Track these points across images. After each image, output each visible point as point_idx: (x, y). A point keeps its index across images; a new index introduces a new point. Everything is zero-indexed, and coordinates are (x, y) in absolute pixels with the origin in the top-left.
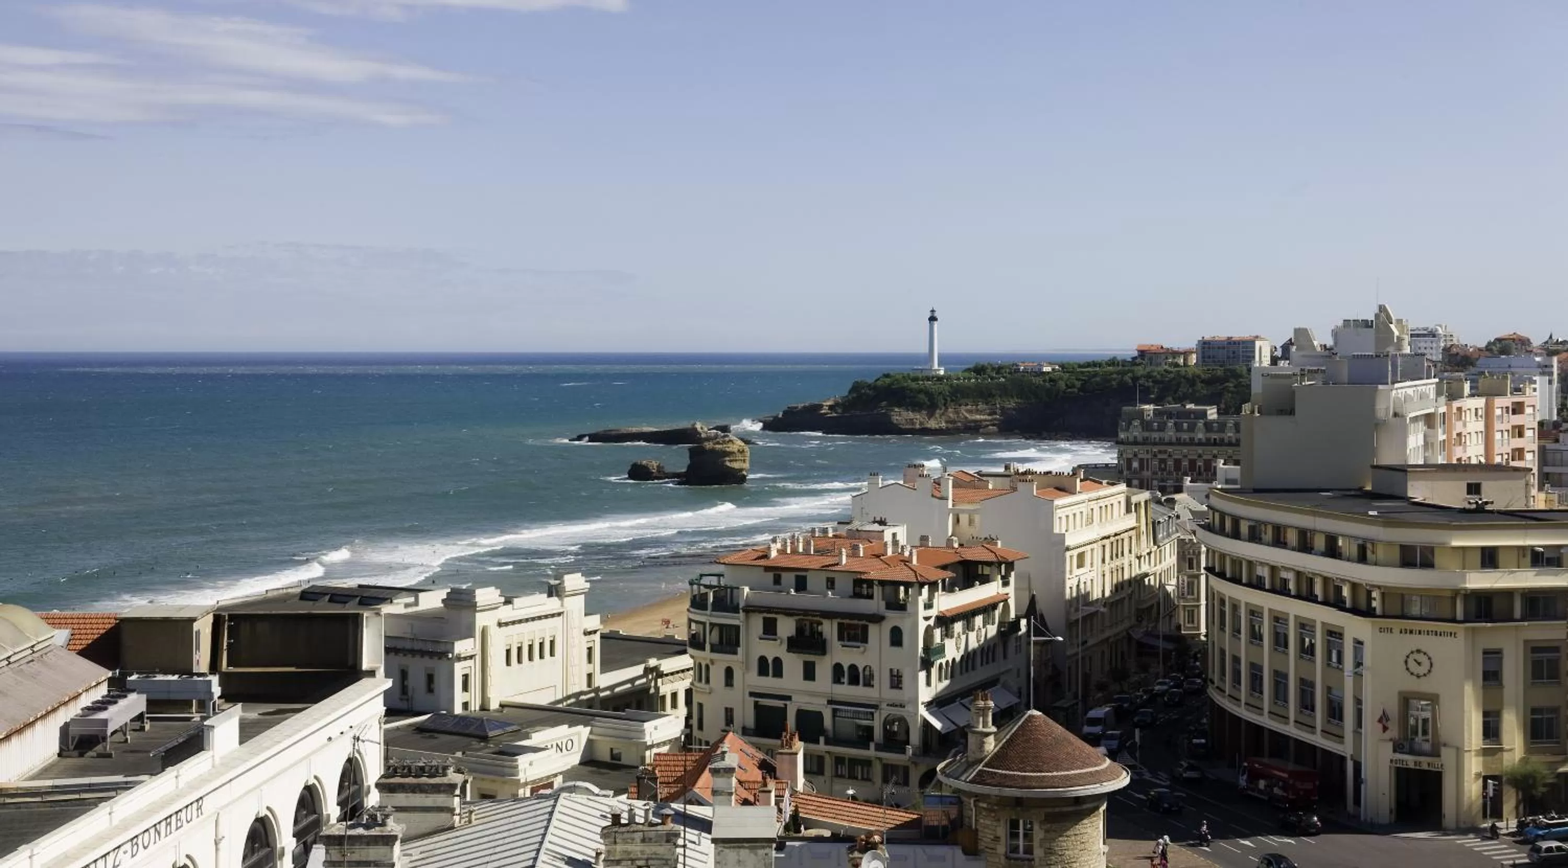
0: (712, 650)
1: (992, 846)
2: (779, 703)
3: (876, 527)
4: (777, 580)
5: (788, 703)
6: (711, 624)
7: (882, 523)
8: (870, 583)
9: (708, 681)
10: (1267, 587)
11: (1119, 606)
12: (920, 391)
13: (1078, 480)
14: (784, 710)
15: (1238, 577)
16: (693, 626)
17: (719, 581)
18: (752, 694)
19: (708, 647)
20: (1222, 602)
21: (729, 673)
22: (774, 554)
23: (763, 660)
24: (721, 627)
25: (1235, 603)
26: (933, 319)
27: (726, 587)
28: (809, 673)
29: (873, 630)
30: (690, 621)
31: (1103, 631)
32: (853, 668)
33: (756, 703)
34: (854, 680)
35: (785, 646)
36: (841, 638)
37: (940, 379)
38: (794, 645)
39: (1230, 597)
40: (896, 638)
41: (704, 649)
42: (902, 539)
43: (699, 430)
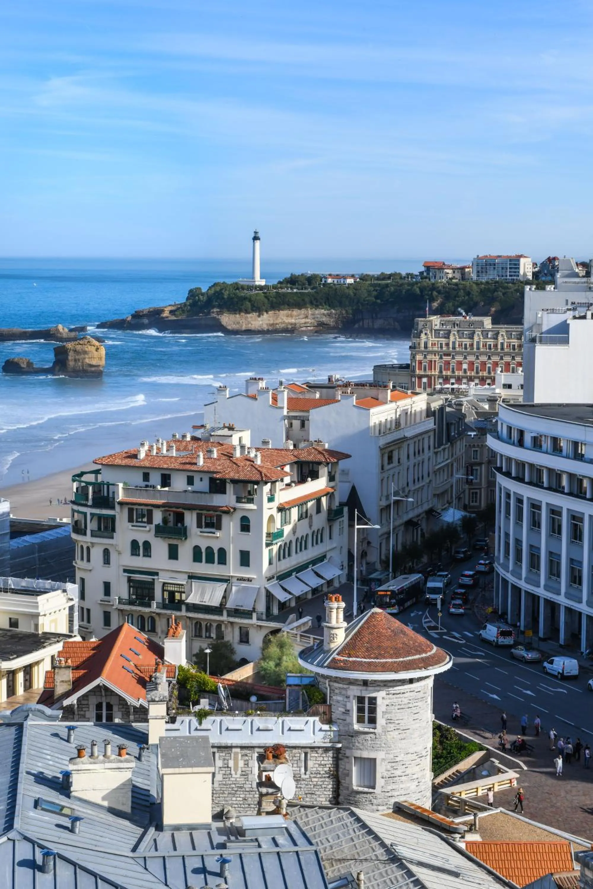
0: (92, 536)
1: (342, 717)
2: (148, 578)
3: (226, 432)
4: (146, 477)
5: (156, 577)
6: (91, 514)
7: (231, 428)
8: (223, 482)
9: (89, 560)
10: (545, 485)
11: (420, 493)
12: (245, 298)
13: (389, 391)
14: (152, 583)
15: (521, 476)
16: (76, 514)
17: (96, 478)
18: (125, 571)
19: (89, 532)
20: (508, 496)
21: (106, 553)
22: (142, 455)
23: (134, 544)
24: (100, 517)
25: (519, 497)
26: (256, 238)
27: (103, 483)
28: (173, 554)
29: (225, 519)
30: (73, 511)
31: (407, 512)
32: (209, 549)
33: (129, 578)
34: (210, 560)
35: (153, 532)
36: (199, 526)
37: (261, 288)
38: (160, 531)
39: (514, 492)
40: (245, 526)
41: (85, 534)
42: (247, 442)
43: (61, 330)
